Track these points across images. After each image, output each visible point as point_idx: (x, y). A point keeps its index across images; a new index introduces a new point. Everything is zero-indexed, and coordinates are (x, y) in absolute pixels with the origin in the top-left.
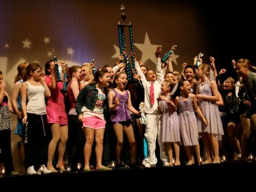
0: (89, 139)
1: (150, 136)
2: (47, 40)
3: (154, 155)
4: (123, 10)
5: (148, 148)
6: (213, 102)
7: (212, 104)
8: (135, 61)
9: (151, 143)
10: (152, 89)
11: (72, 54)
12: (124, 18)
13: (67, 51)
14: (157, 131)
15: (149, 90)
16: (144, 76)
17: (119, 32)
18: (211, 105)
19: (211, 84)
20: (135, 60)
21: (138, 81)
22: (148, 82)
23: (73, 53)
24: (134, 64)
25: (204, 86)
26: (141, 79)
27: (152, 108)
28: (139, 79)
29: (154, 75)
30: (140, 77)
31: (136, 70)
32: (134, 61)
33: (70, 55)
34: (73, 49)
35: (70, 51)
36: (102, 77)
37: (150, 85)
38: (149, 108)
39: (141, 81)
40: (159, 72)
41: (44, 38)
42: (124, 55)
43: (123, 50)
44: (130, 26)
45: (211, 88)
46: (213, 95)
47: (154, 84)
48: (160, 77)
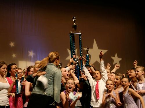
2: (12, 44)
4: (74, 21)
10: (97, 86)
12: (75, 27)
13: (29, 54)
16: (91, 76)
17: (70, 40)
23: (34, 56)
24: (82, 67)
27: (98, 103)
30: (87, 77)
31: (83, 71)
33: (31, 56)
34: (34, 52)
35: (31, 54)
37: (96, 83)
38: (95, 102)
39: (88, 80)
40: (103, 72)
41: (10, 43)
44: (80, 35)
47: (99, 82)
48: (104, 76)
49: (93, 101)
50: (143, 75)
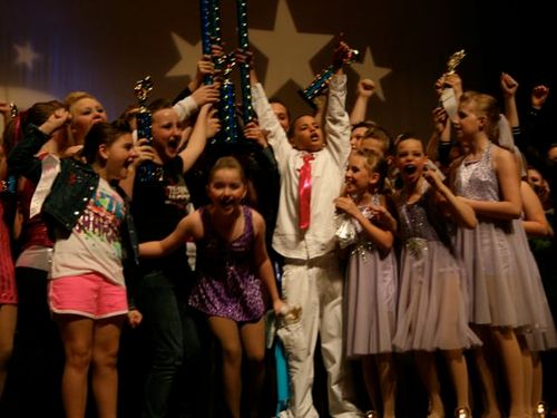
0: (74, 353)
1: (295, 336)
3: (309, 399)
5: (289, 378)
6: (503, 222)
7: (496, 227)
8: (253, 80)
9: (299, 361)
11: (30, 64)
13: (16, 55)
14: (317, 320)
15: (296, 181)
18: (494, 232)
19: (498, 159)
20: (252, 76)
21: (261, 147)
22: (295, 151)
23: (35, 62)
24: (249, 92)
25: (474, 166)
26: (272, 142)
28: (262, 141)
29: (318, 131)
30: (265, 134)
32: (248, 81)
34: (36, 48)
35: (26, 56)
36: (109, 144)
37: (300, 163)
38: (292, 239)
42: (214, 60)
43: (214, 42)
45: (497, 174)
46: (502, 197)
47: (313, 159)
48: (338, 137)
49: (284, 235)
50: (481, 129)
